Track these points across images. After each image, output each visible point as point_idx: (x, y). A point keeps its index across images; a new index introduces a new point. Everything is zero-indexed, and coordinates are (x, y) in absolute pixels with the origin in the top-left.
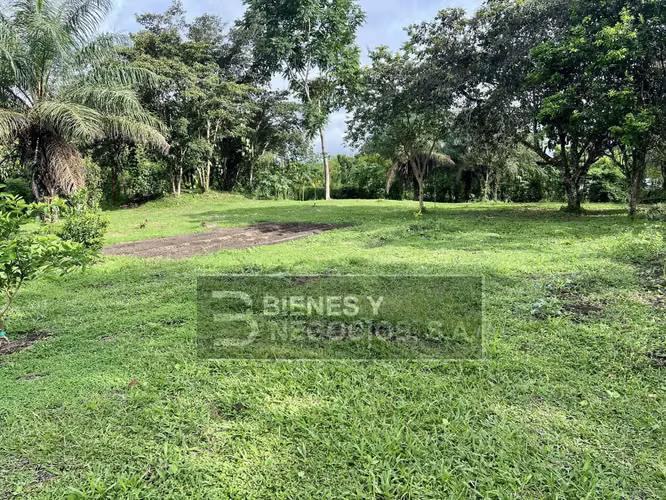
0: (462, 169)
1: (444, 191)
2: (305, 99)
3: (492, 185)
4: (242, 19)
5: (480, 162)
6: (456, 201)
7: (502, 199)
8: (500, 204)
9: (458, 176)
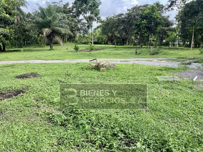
0: (122, 38)
1: (118, 43)
2: (88, 21)
3: (129, 42)
4: (74, 2)
5: (126, 37)
6: (121, 45)
7: (131, 45)
8: (130, 46)
9: (121, 39)
